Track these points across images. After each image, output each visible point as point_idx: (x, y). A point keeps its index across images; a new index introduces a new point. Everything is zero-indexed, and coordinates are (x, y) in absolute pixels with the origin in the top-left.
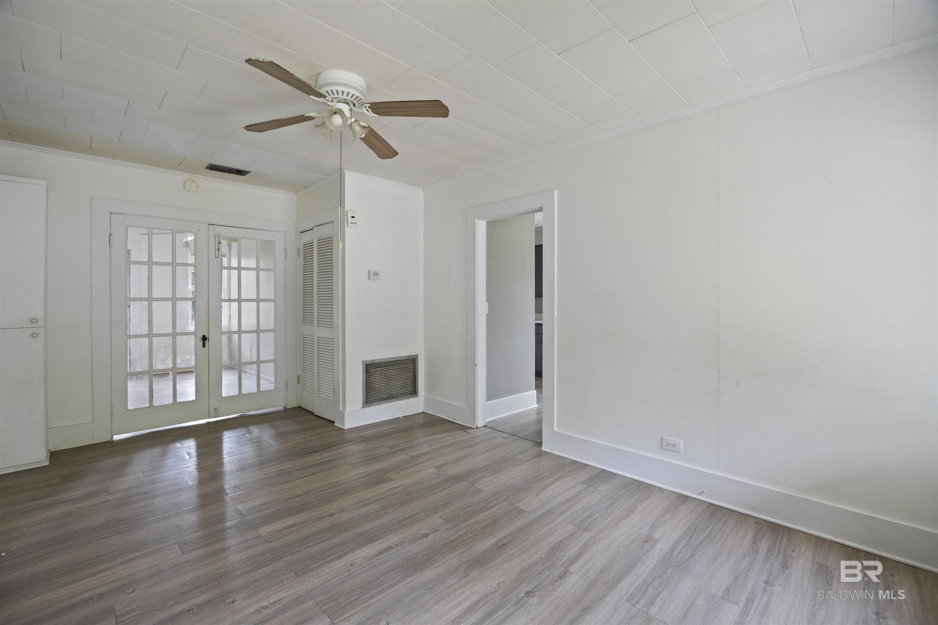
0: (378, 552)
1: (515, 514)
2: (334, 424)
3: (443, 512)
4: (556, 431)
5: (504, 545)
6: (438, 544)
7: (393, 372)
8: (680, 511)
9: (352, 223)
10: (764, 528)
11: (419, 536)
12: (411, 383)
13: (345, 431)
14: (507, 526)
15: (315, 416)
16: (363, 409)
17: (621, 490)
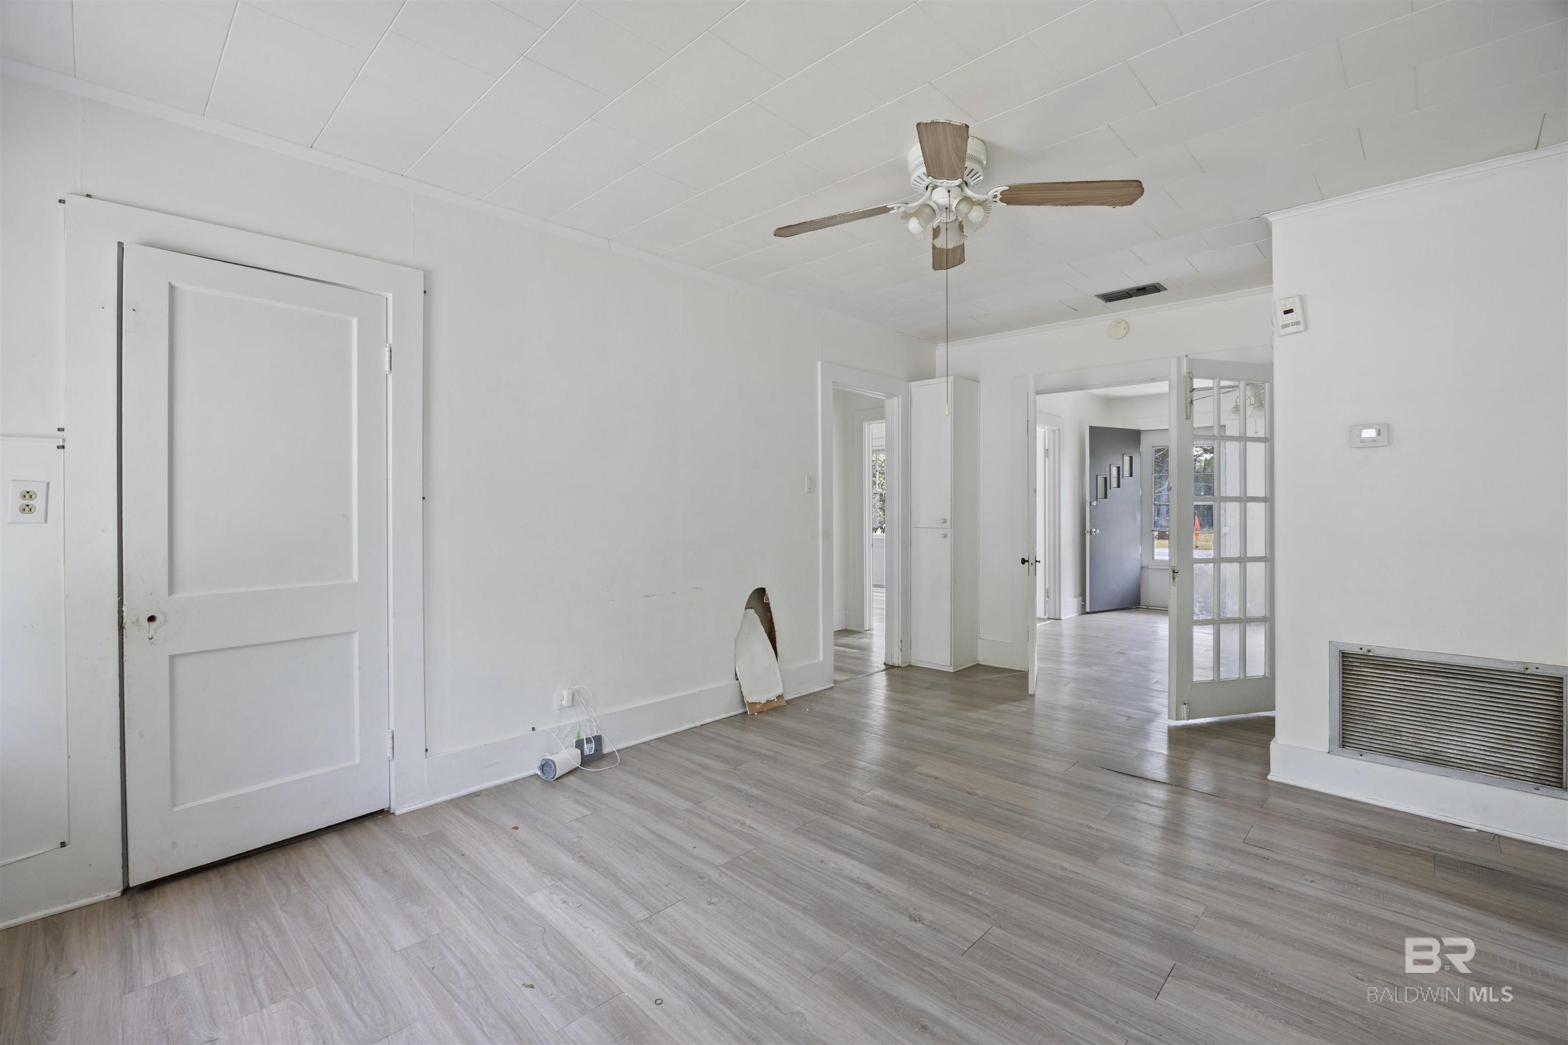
9: (1285, 326)
12: (1535, 748)
16: (1330, 756)
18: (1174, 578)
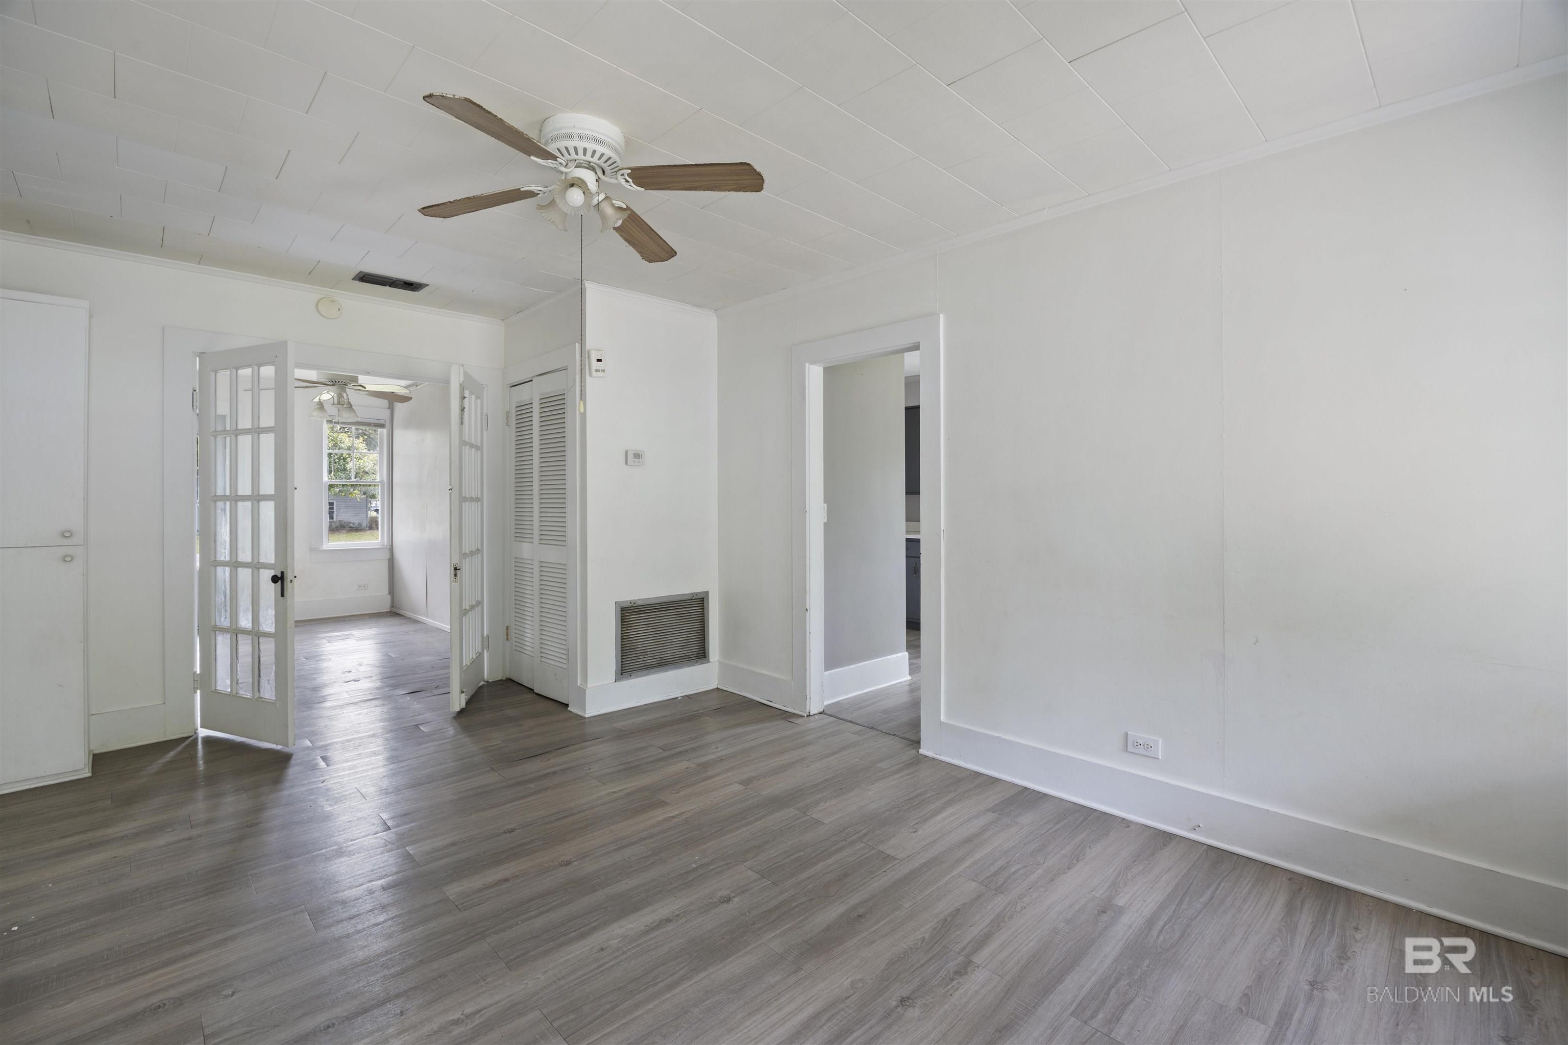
0: (647, 927)
1: (878, 863)
2: (568, 709)
3: (754, 859)
4: (944, 721)
5: (860, 916)
6: (748, 914)
7: (666, 620)
8: (1159, 859)
9: (597, 371)
10: (1304, 889)
11: (715, 900)
12: (696, 640)
13: (587, 720)
14: (865, 883)
15: (535, 695)
16: (616, 683)
17: (1056, 823)
18: (456, 575)
